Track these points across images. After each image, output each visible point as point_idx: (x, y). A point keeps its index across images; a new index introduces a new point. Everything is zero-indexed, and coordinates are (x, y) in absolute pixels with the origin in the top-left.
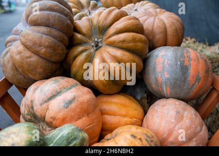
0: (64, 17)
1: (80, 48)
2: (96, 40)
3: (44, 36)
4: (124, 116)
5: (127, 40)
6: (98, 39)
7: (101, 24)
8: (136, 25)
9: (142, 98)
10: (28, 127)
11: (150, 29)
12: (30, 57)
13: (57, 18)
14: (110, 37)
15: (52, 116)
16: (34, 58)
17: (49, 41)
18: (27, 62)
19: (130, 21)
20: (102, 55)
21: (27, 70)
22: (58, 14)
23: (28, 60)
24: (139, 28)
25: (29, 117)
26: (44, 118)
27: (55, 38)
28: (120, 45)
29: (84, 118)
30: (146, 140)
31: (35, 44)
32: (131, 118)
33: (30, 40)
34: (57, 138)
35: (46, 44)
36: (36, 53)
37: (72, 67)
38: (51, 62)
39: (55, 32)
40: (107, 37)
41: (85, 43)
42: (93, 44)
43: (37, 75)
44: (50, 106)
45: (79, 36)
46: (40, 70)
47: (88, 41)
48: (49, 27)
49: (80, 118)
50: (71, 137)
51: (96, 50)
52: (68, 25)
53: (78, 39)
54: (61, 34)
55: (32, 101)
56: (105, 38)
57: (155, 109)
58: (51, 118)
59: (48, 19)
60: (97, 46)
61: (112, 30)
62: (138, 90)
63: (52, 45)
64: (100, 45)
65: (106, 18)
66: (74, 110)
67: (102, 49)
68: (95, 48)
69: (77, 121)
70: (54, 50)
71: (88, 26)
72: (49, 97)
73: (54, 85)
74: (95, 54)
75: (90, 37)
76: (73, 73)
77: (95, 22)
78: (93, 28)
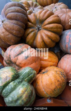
0: (24, 15)
1: (31, 30)
2: (38, 26)
3: (15, 25)
4: (50, 62)
5: (53, 28)
6: (39, 25)
7: (41, 18)
8: (58, 20)
9: (57, 52)
10: (11, 69)
11: (64, 20)
12: (8, 35)
13: (21, 16)
14: (45, 25)
15: (19, 62)
16: (10, 36)
17: (18, 28)
18: (7, 37)
19: (55, 18)
20: (41, 34)
21: (7, 41)
22: (21, 14)
23: (7, 36)
24: (59, 21)
25: (8, 62)
26: (16, 63)
27: (20, 26)
28: (50, 29)
29: (33, 64)
30: (61, 74)
31: (10, 29)
32: (53, 62)
33: (8, 27)
34: (24, 73)
35: (16, 29)
36: (11, 33)
37: (27, 39)
38: (18, 37)
39: (20, 23)
40: (44, 25)
41: (33, 27)
42: (37, 28)
43: (12, 43)
44: (18, 58)
45: (30, 24)
46: (13, 41)
47: (35, 26)
48: (17, 20)
49: (32, 64)
50: (30, 73)
51: (38, 31)
52: (26, 19)
53: (30, 25)
54: (22, 24)
55: (10, 55)
56: (42, 25)
57: (64, 59)
58: (19, 63)
59: (17, 17)
60: (39, 29)
61: (46, 22)
62: (56, 48)
63: (19, 29)
64: (40, 29)
65: (44, 16)
66: (29, 60)
67: (41, 31)
68: (38, 30)
69: (30, 65)
70: (20, 32)
71: (34, 19)
72: (18, 54)
73: (20, 48)
74: (37, 33)
75: (35, 24)
76: (27, 41)
77: (38, 17)
78: (37, 20)
